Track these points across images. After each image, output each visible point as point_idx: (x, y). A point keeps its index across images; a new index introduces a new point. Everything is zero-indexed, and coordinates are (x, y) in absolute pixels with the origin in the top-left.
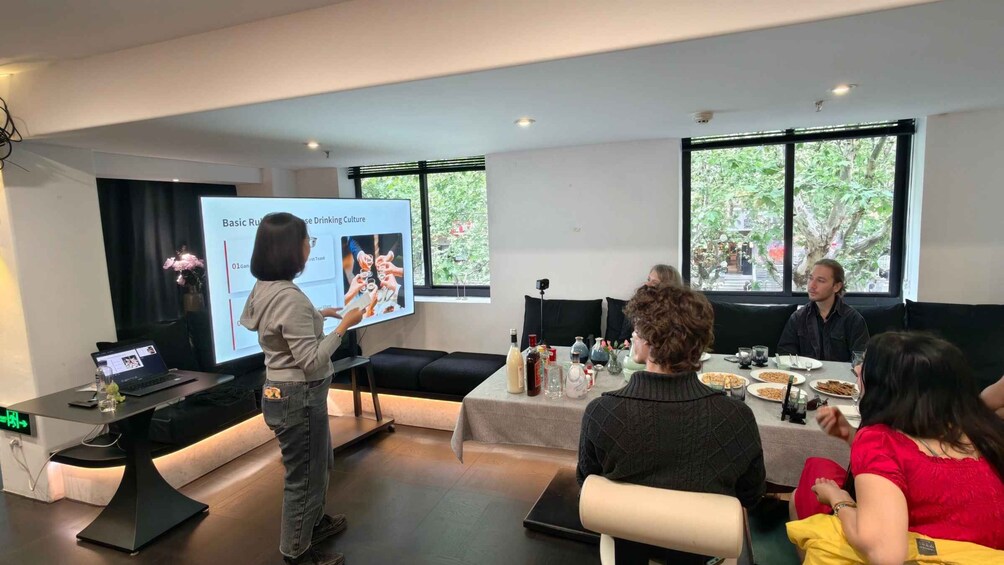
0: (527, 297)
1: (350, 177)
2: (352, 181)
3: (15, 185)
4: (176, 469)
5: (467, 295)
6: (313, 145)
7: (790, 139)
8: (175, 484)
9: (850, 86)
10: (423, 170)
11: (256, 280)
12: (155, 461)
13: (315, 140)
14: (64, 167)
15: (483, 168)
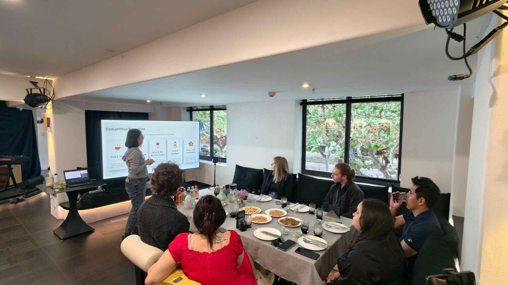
0: (237, 165)
1: (187, 111)
2: (189, 112)
3: (56, 114)
4: (89, 216)
5: (222, 162)
6: (149, 101)
7: (349, 101)
8: (87, 223)
9: (309, 84)
10: (212, 109)
11: (127, 148)
12: (79, 211)
13: (149, 100)
14: (75, 108)
15: (226, 109)
